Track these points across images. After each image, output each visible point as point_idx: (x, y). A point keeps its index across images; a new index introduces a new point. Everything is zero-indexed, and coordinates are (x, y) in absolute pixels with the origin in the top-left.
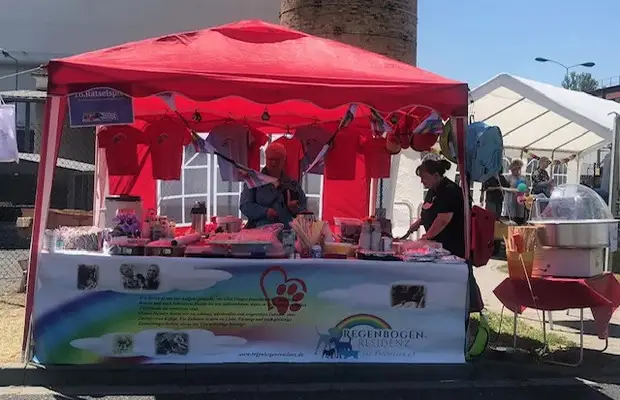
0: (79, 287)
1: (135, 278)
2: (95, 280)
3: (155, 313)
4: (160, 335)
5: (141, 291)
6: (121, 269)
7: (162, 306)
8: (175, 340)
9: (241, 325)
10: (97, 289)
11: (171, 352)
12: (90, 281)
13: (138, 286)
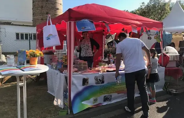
0: (83, 85)
1: (98, 81)
2: (88, 83)
3: (104, 90)
4: (105, 97)
5: (100, 84)
6: (95, 78)
7: (106, 88)
8: (109, 97)
9: (124, 90)
10: (88, 85)
11: (107, 100)
12: (86, 83)
13: (99, 83)
